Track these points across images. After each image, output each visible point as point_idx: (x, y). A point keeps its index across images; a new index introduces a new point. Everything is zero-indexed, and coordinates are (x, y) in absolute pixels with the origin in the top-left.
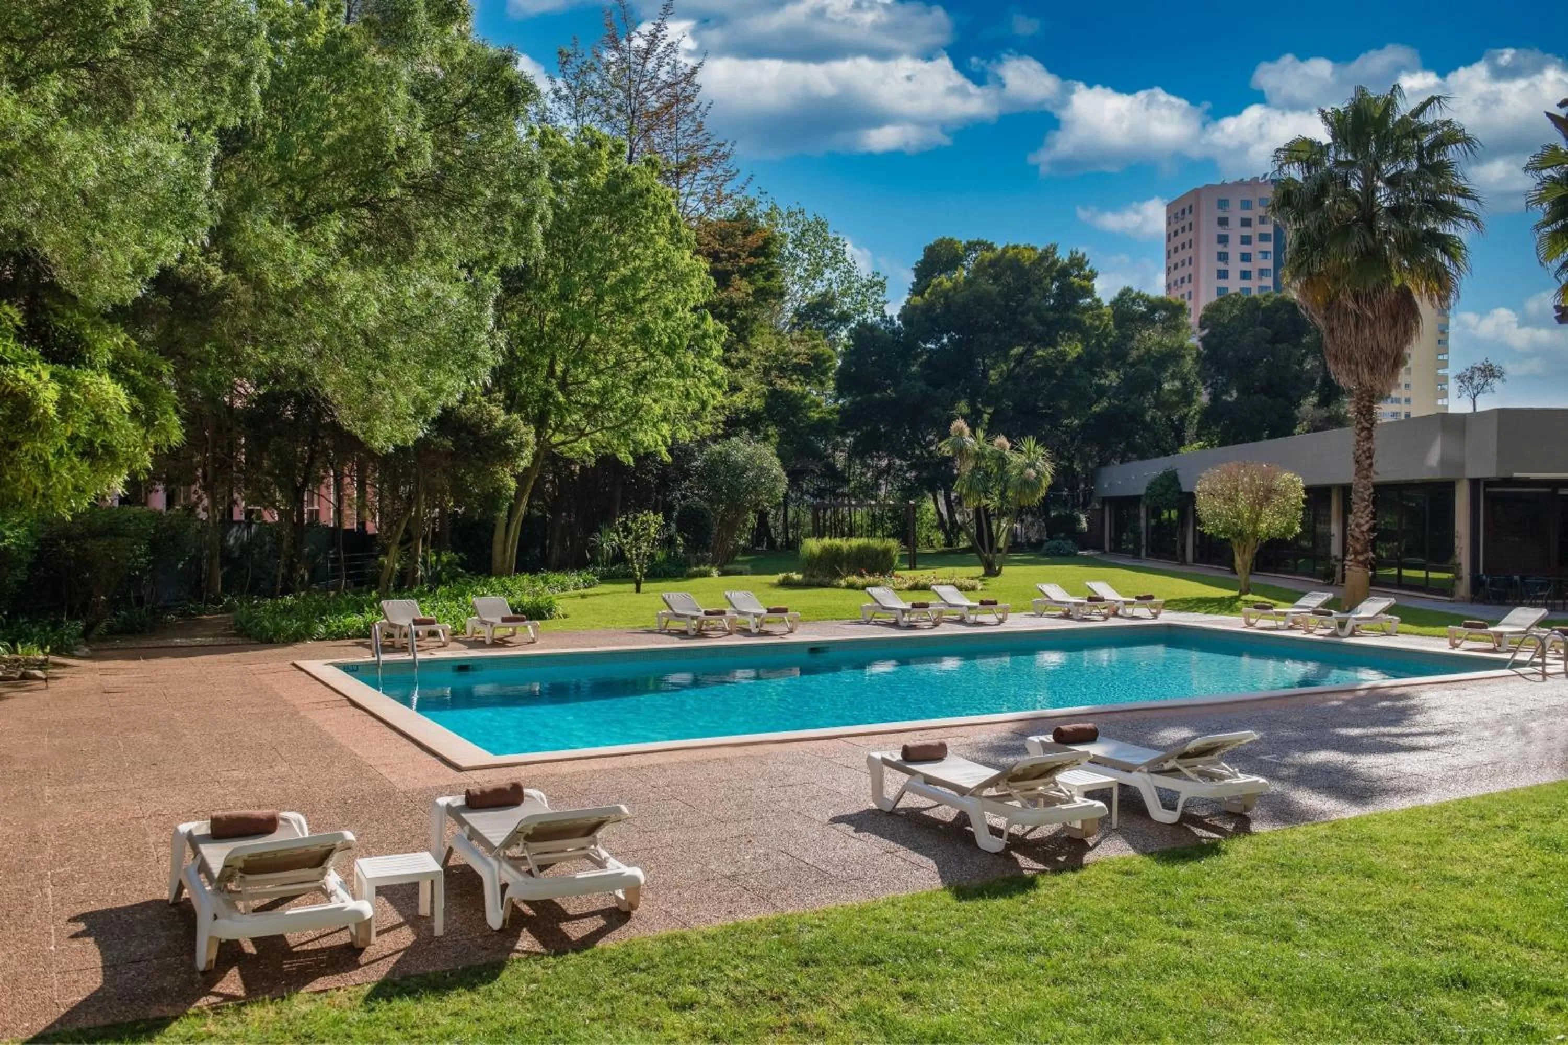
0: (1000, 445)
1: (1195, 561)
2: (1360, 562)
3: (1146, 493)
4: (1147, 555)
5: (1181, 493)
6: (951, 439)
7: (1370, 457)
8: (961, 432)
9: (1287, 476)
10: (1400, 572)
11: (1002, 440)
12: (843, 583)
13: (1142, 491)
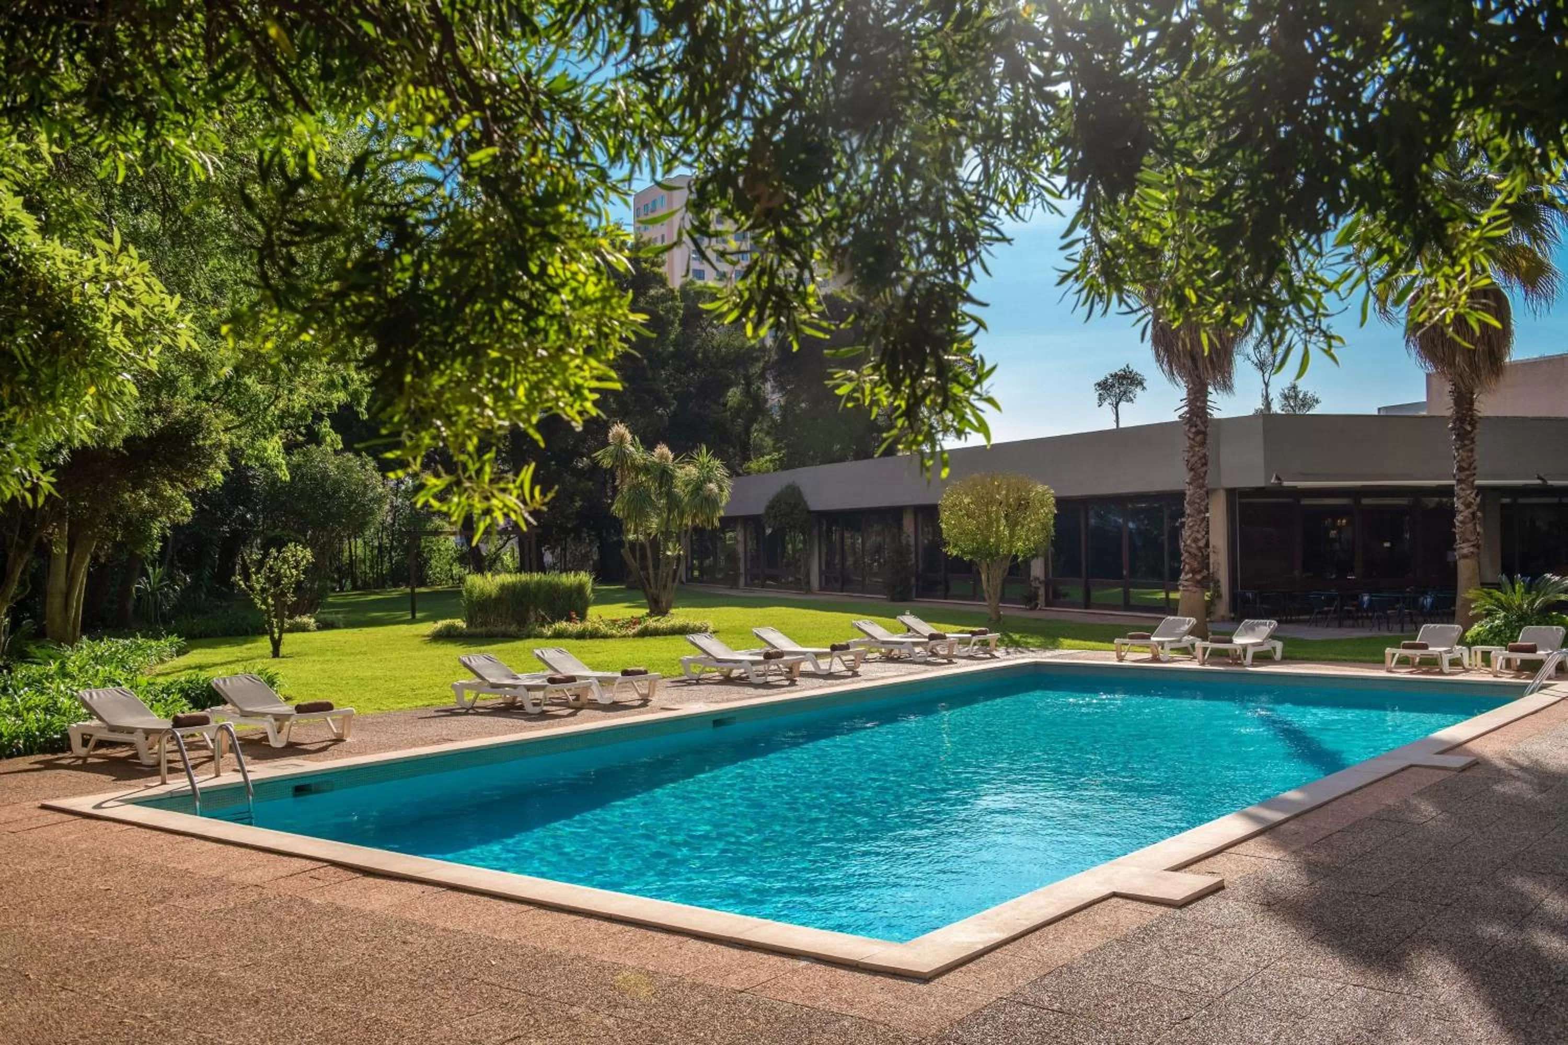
0: (662, 456)
1: (822, 589)
2: (1199, 582)
3: (767, 513)
4: (746, 584)
5: (810, 512)
6: (611, 448)
7: (1205, 464)
8: (622, 439)
9: (1040, 488)
10: (1126, 593)
11: (663, 450)
12: (547, 631)
13: (761, 511)
